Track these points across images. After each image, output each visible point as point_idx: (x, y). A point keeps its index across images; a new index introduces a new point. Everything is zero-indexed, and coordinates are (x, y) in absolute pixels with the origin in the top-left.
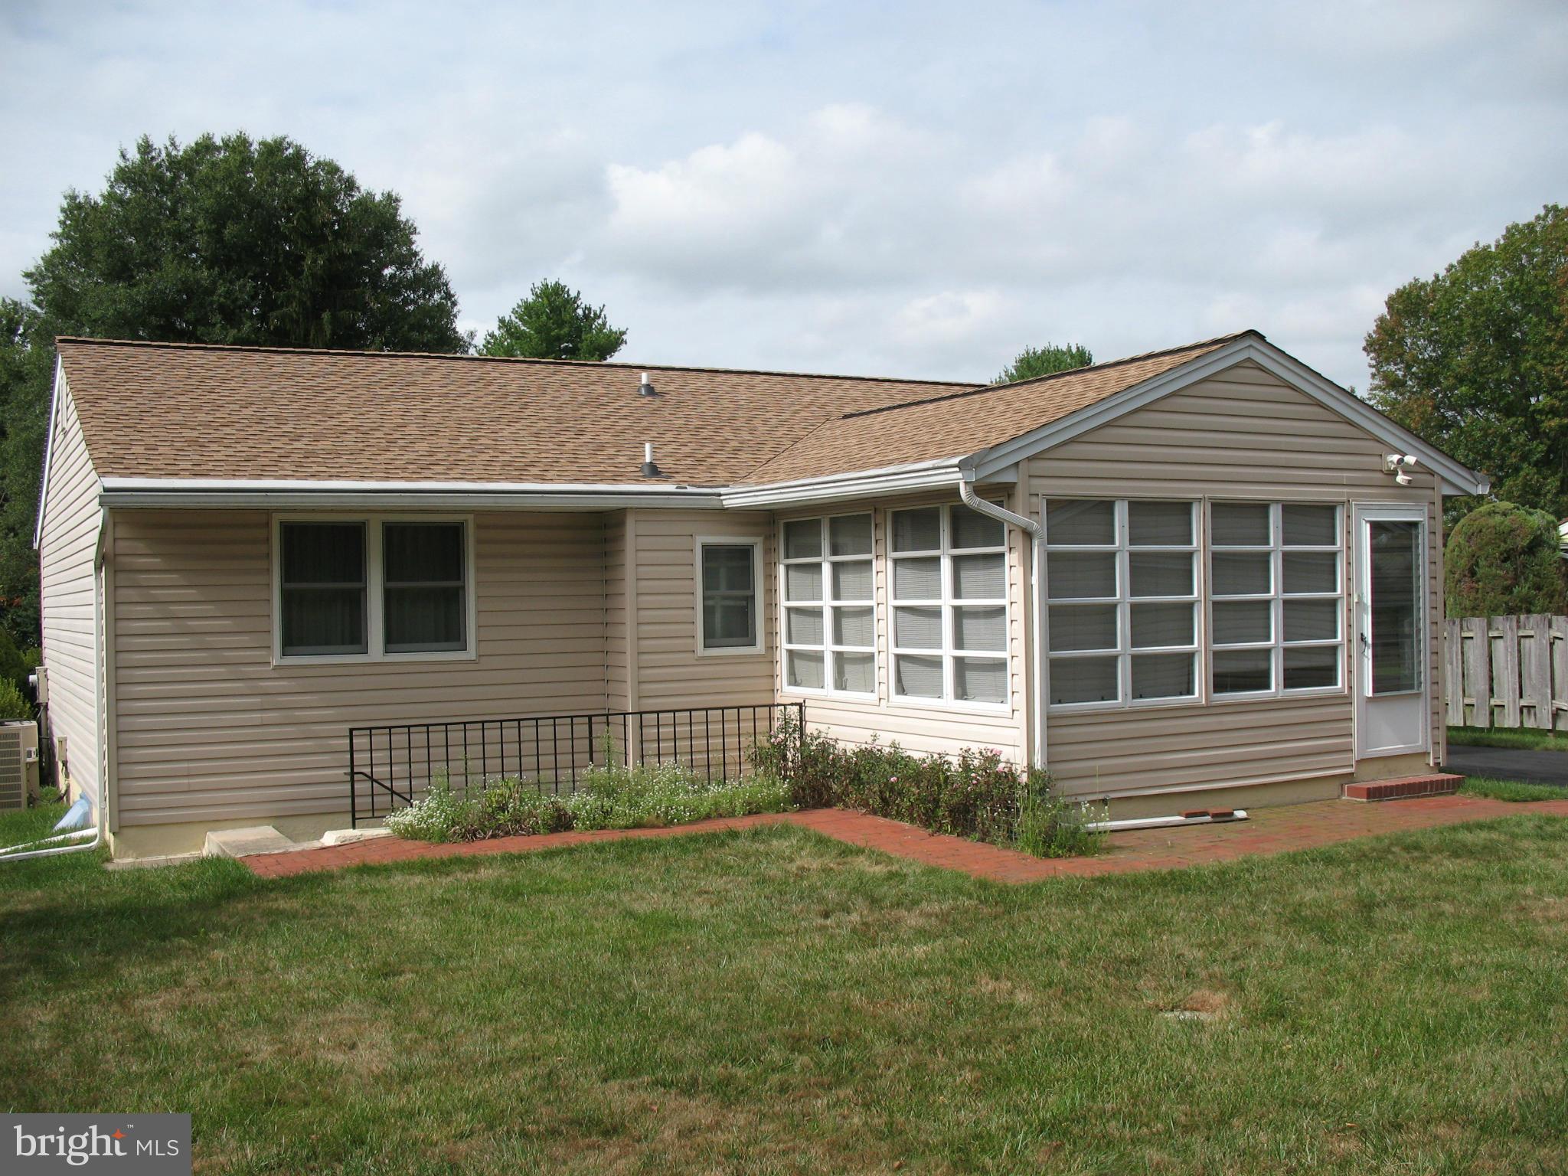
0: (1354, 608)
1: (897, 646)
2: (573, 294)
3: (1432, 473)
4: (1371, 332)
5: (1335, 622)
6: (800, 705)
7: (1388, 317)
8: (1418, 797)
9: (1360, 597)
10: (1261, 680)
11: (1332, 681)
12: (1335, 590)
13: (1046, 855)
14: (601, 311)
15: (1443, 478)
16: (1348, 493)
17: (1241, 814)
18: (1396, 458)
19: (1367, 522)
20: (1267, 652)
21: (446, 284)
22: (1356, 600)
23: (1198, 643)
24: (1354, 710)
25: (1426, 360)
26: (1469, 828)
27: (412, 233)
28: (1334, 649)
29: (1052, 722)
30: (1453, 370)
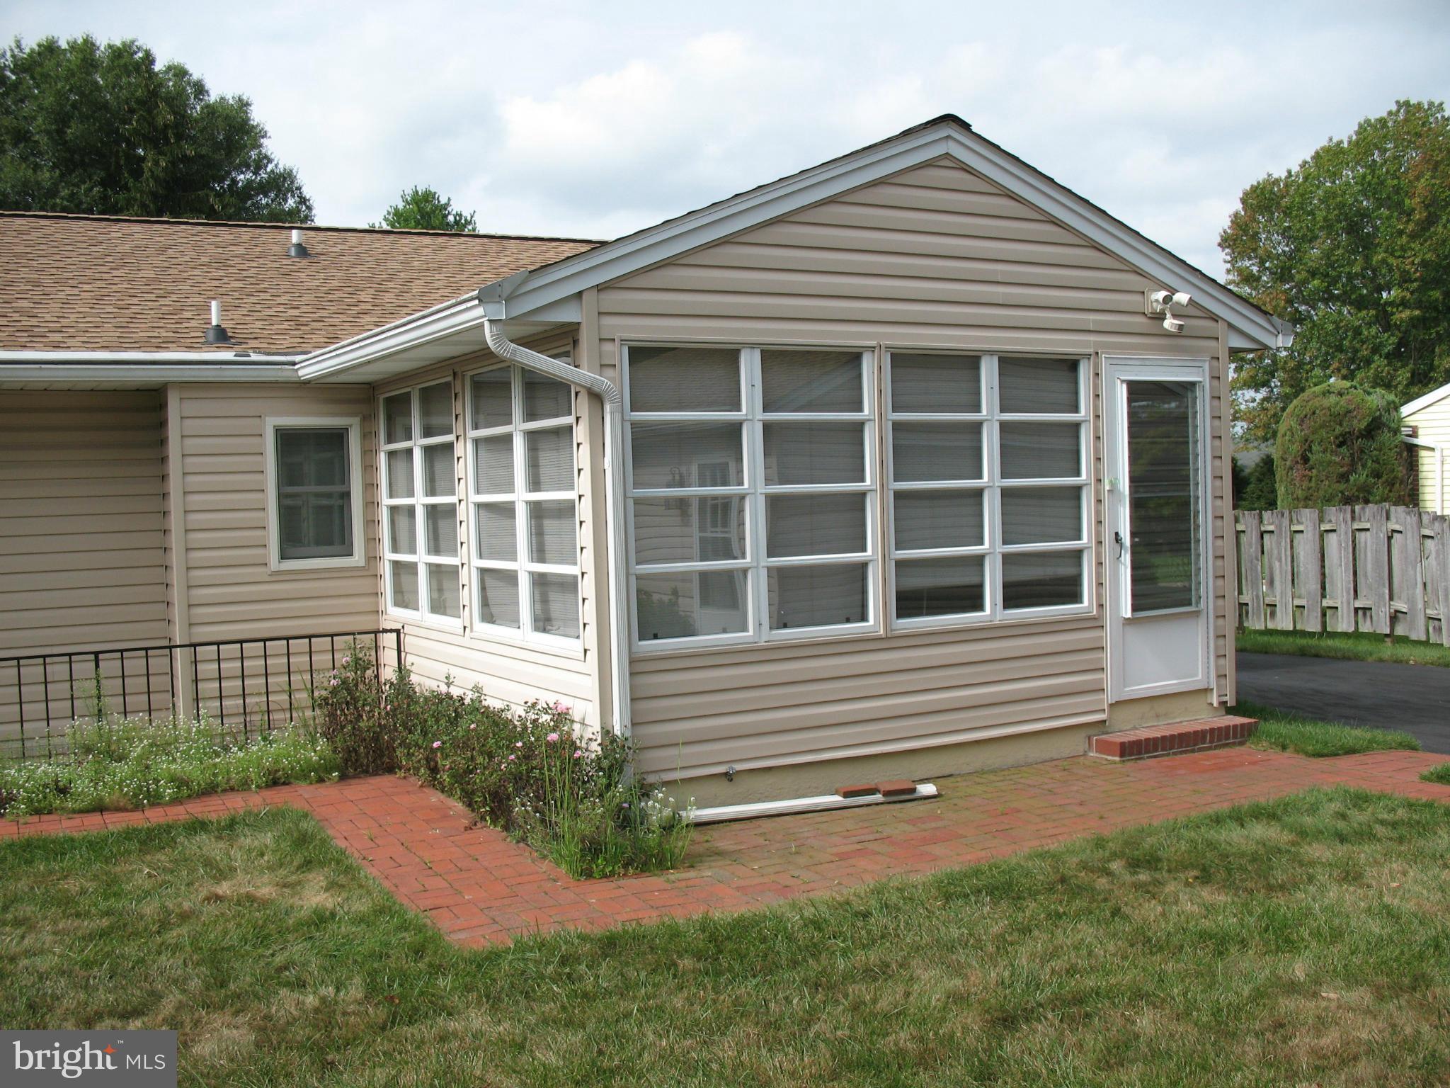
0: (1106, 498)
1: (481, 557)
2: (443, 201)
3: (1215, 318)
4: (1226, 227)
5: (1079, 518)
6: (398, 632)
7: (1243, 213)
8: (1193, 751)
9: (1114, 485)
10: (971, 599)
11: (1075, 597)
12: (1078, 474)
13: (589, 874)
14: (472, 217)
15: (1230, 326)
16: (1094, 342)
17: (928, 789)
18: (1161, 295)
19: (1123, 381)
20: (979, 560)
21: (299, 188)
22: (1107, 488)
23: (872, 550)
24: (1109, 635)
25: (1279, 255)
26: (1239, 818)
27: (263, 137)
28: (1077, 554)
29: (636, 666)
30: (1305, 264)
